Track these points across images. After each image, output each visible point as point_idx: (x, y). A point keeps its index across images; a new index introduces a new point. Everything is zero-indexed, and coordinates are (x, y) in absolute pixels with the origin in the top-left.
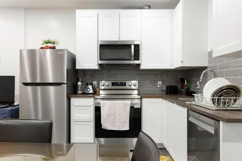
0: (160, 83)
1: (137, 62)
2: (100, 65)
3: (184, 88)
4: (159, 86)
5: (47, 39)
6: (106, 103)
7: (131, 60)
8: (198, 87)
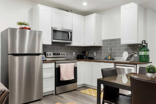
0: (74, 53)
1: (70, 42)
2: (53, 42)
3: (85, 56)
4: (74, 55)
5: (22, 22)
6: (63, 65)
7: (68, 40)
8: (95, 55)
